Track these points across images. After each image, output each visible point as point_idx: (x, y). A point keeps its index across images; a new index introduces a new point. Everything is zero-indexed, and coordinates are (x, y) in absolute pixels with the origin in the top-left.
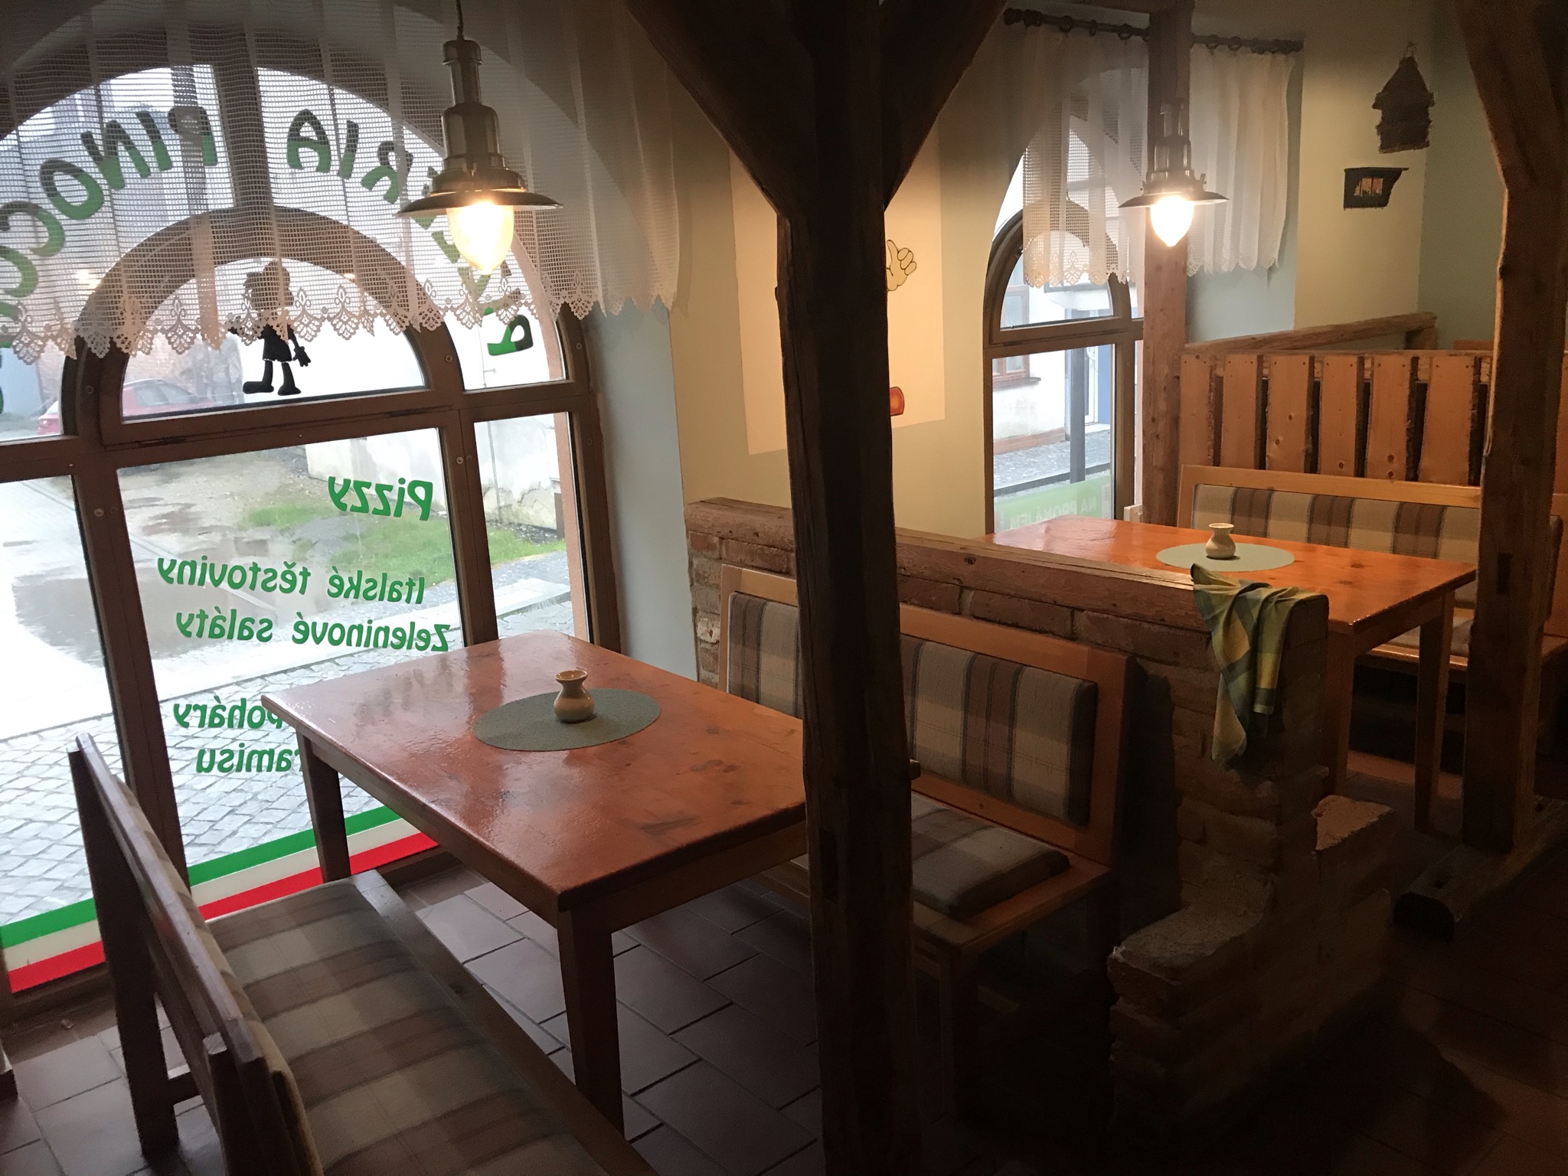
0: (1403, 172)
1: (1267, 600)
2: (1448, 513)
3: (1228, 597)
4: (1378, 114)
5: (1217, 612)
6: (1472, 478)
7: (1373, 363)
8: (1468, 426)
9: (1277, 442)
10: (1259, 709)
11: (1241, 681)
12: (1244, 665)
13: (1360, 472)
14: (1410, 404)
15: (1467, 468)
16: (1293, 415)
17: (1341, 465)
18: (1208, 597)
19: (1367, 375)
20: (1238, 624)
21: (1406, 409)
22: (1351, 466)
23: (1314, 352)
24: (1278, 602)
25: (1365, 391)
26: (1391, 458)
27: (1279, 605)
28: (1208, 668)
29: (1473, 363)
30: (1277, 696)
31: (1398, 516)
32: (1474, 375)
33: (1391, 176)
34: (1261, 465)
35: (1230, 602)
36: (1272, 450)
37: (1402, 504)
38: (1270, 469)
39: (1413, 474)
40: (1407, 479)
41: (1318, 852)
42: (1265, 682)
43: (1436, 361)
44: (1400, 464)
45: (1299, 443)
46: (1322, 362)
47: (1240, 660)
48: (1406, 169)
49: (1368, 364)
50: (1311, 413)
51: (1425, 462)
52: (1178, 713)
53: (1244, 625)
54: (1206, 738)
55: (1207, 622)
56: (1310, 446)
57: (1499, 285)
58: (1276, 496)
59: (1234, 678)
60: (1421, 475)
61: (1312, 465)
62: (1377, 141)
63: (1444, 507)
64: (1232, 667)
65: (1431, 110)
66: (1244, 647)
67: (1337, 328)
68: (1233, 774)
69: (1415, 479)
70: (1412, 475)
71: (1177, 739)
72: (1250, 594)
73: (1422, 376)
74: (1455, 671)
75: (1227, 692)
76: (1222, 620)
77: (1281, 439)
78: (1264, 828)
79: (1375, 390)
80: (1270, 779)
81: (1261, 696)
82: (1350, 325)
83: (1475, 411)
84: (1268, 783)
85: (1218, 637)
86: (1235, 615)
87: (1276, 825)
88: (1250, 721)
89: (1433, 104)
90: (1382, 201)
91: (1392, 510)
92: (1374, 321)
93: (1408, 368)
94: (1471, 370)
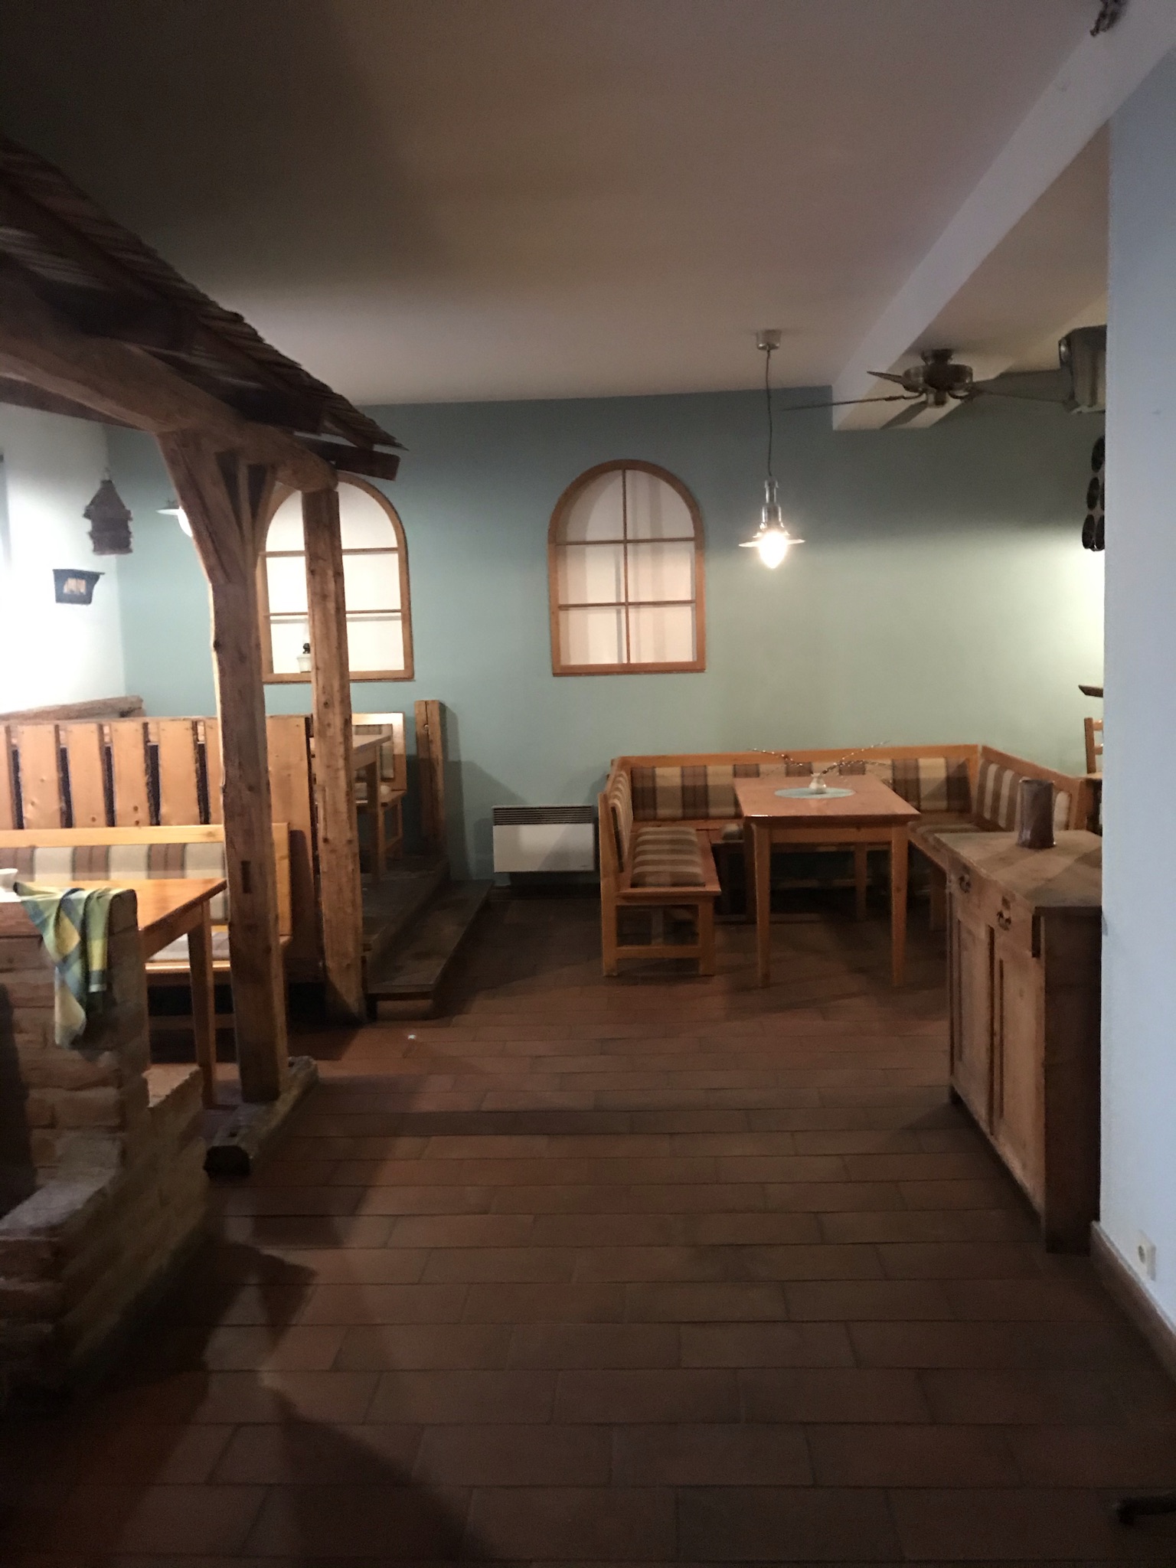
0: (101, 576)
1: (89, 898)
2: (188, 848)
3: (53, 902)
4: (87, 525)
5: (46, 915)
6: (203, 818)
7: (110, 728)
8: (194, 779)
9: (33, 804)
10: (94, 988)
11: (76, 970)
12: (77, 954)
13: (111, 822)
14: (146, 761)
15: (198, 811)
16: (44, 778)
17: (94, 820)
18: (35, 904)
19: (107, 739)
20: (66, 922)
21: (143, 766)
22: (102, 818)
23: (58, 722)
24: (98, 898)
25: (107, 754)
26: (136, 809)
27: (101, 900)
28: (42, 967)
29: (191, 726)
30: (107, 975)
31: (149, 857)
32: (194, 735)
33: (92, 578)
34: (20, 825)
35: (56, 906)
36: (28, 812)
37: (151, 847)
38: (28, 828)
39: (156, 819)
40: (151, 825)
41: (151, 1109)
42: (97, 964)
43: (162, 725)
44: (144, 813)
45: (53, 803)
46: (65, 730)
47: (72, 952)
48: (103, 574)
49: (106, 730)
50: (61, 775)
51: (164, 809)
52: (18, 1014)
53: (73, 922)
54: (47, 1029)
55: (38, 926)
56: (63, 804)
57: (214, 655)
58: (38, 852)
59: (69, 968)
60: (162, 821)
61: (68, 821)
62: (89, 544)
63: (184, 845)
64: (65, 960)
65: (131, 524)
66: (75, 939)
67: (64, 707)
68: (75, 1054)
69: (158, 824)
70: (154, 821)
71: (19, 1039)
72: (73, 896)
73: (152, 738)
74: (219, 973)
75: (63, 984)
76: (52, 921)
77: (36, 800)
78: (108, 1094)
79: (115, 752)
80: (108, 1049)
81: (94, 977)
82: (74, 705)
83: (198, 764)
84: (107, 1053)
85: (49, 937)
86: (62, 914)
87: (119, 1087)
88: (88, 1002)
89: (131, 519)
90: (86, 599)
91: (144, 850)
92: (92, 703)
93: (141, 731)
94: (190, 732)
